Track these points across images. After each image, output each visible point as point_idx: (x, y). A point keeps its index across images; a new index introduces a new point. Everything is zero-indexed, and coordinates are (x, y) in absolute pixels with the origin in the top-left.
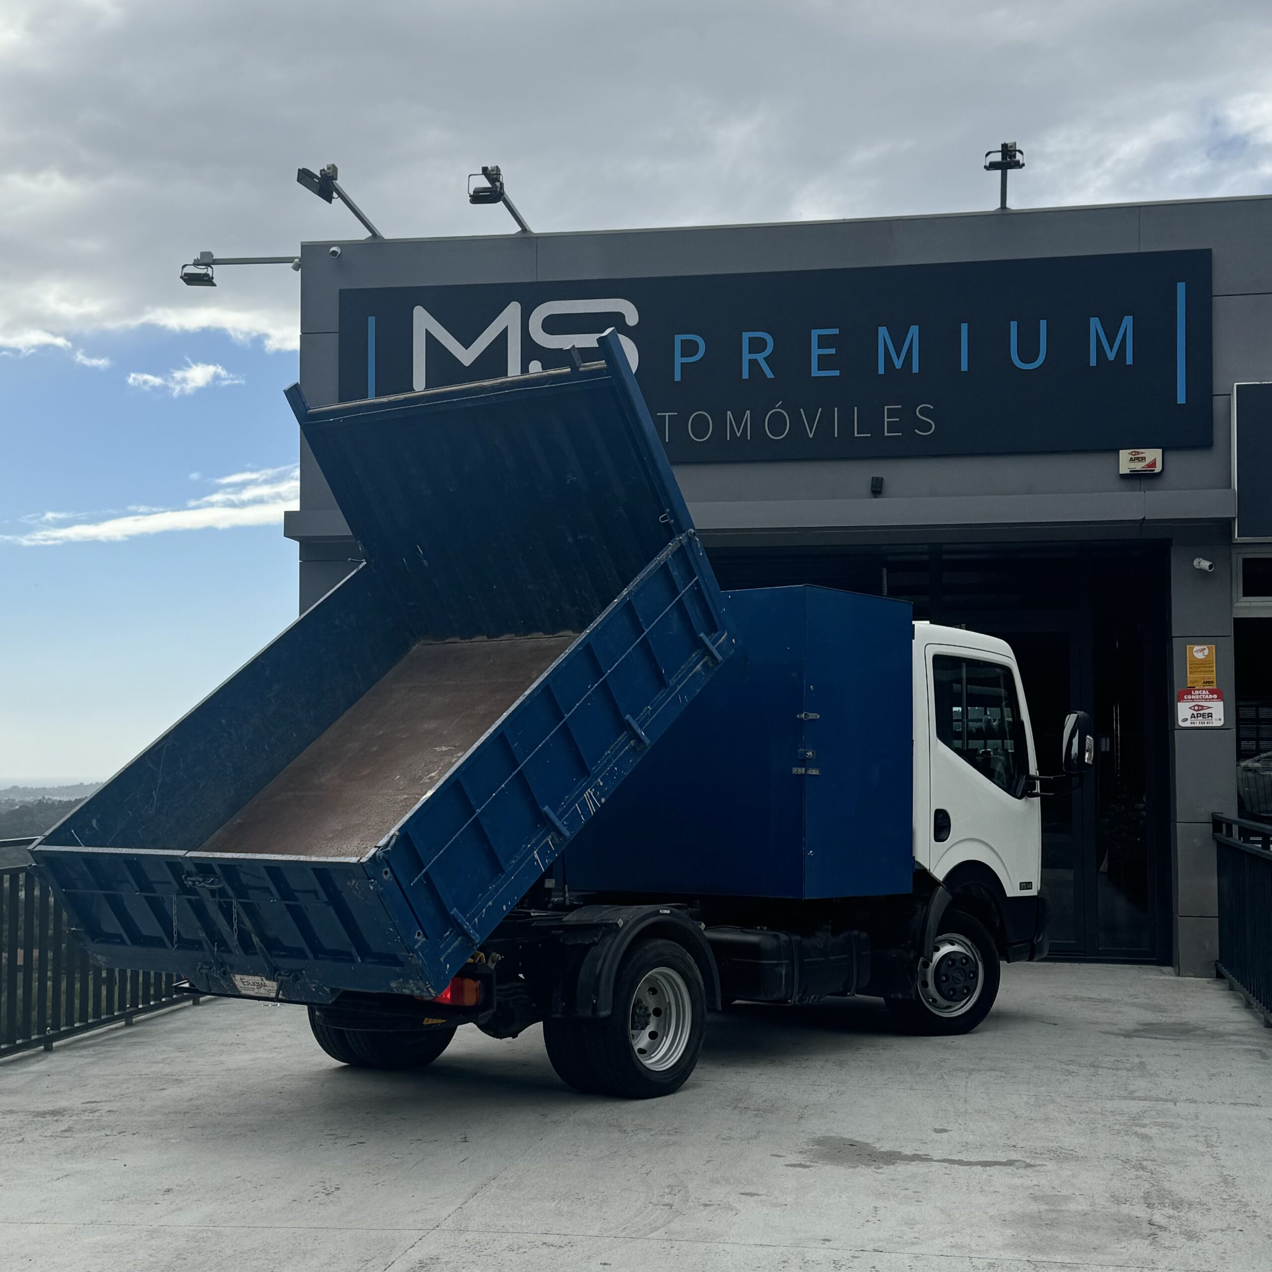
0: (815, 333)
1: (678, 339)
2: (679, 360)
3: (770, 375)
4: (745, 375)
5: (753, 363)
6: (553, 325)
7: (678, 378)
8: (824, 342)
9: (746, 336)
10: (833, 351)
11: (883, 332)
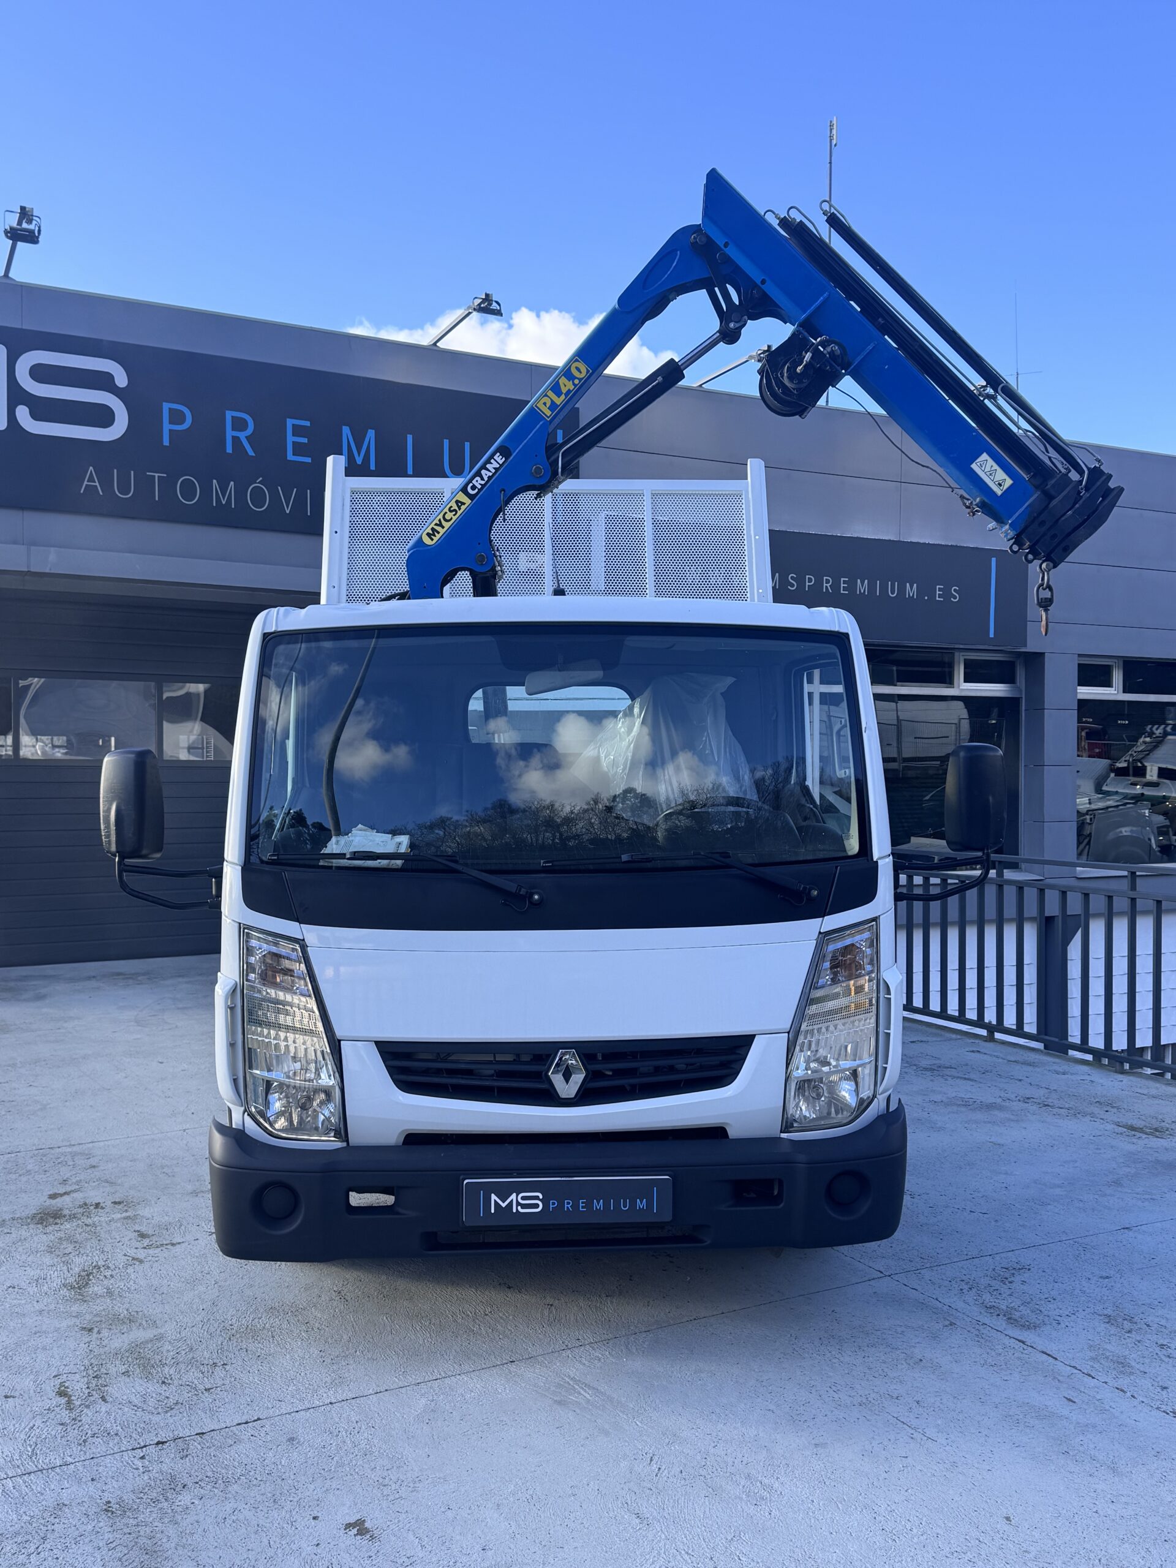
0: (290, 422)
1: (166, 406)
2: (167, 427)
3: (251, 453)
4: (229, 450)
5: (236, 440)
6: (40, 373)
7: (166, 442)
8: (298, 431)
9: (229, 415)
10: (305, 440)
11: (346, 430)
